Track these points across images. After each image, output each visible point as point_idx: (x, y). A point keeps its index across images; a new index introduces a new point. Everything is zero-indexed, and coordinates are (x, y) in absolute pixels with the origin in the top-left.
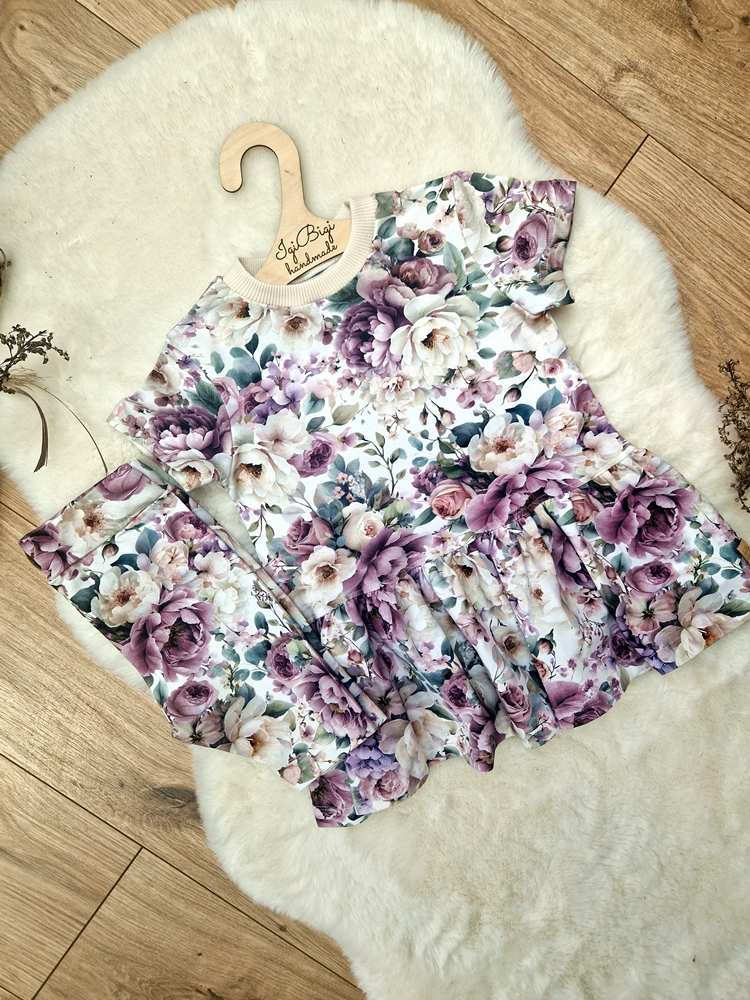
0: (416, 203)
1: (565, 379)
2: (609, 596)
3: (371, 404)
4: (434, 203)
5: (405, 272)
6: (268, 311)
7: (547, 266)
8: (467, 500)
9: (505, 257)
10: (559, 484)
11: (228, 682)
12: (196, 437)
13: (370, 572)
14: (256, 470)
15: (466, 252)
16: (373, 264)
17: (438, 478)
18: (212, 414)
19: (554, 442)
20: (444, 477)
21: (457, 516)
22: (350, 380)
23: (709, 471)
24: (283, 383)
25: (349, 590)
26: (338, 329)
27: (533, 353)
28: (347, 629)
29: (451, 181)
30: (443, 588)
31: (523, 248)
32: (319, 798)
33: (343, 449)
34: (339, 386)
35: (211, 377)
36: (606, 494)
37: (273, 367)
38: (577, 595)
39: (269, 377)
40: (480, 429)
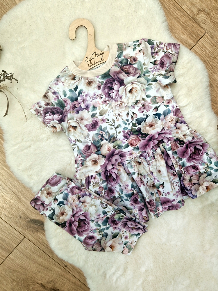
0: (130, 48)
1: (172, 106)
2: (179, 174)
3: (111, 110)
4: (136, 48)
5: (125, 69)
6: (81, 78)
7: (169, 70)
8: (139, 141)
9: (156, 66)
10: (168, 138)
12: (56, 117)
13: (109, 163)
14: (75, 128)
15: (144, 64)
16: (115, 66)
17: (131, 134)
18: (62, 110)
19: (167, 125)
20: (133, 134)
21: (136, 146)
22: (106, 102)
23: (212, 139)
24: (85, 101)
25: (103, 168)
26: (103, 85)
27: (163, 97)
28: (100, 180)
29: (141, 41)
30: (131, 169)
31: (162, 64)
33: (102, 123)
34: (102, 103)
35: (62, 98)
36: (181, 143)
37: (82, 96)
38: (170, 173)
39: (80, 99)
40: (145, 120)
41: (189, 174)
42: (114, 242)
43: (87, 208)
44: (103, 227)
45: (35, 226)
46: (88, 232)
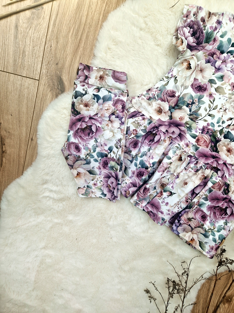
2: (192, 205)
3: (228, 98)
8: (206, 147)
10: (224, 175)
12: (191, 40)
13: (167, 126)
14: (189, 67)
17: (209, 134)
18: (204, 41)
20: (210, 136)
21: (198, 146)
24: (224, 63)
25: (158, 122)
28: (144, 126)
30: (172, 153)
33: (207, 96)
34: (230, 84)
35: (217, 35)
36: (226, 191)
37: (229, 57)
38: (187, 196)
39: (224, 57)
40: (232, 141)
41: (195, 215)
42: (85, 174)
43: (106, 128)
44: (95, 154)
45: (56, 84)
46: (82, 142)
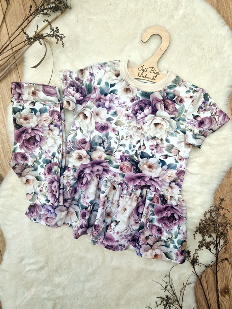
0: (185, 87)
1: (181, 165)
2: (142, 225)
3: (128, 127)
4: (190, 91)
5: (167, 102)
6: (124, 80)
7: (203, 133)
8: (130, 172)
9: (195, 121)
10: (155, 188)
11: (33, 161)
12: (78, 95)
13: (90, 167)
14: (85, 117)
15: (186, 111)
16: (160, 93)
17: (128, 160)
18: (87, 94)
19: (163, 177)
20: (129, 161)
21: (124, 173)
22: (128, 116)
23: (195, 218)
24: (111, 102)
25: (81, 167)
26: (137, 101)
27: (179, 151)
28: (72, 176)
29: (199, 90)
30: (104, 187)
31: (201, 123)
32: (31, 208)
33: (111, 132)
34: (124, 115)
35: (95, 84)
36: (164, 201)
37: (112, 96)
38: (135, 218)
39: (109, 97)
40: (149, 158)
41: (151, 232)
